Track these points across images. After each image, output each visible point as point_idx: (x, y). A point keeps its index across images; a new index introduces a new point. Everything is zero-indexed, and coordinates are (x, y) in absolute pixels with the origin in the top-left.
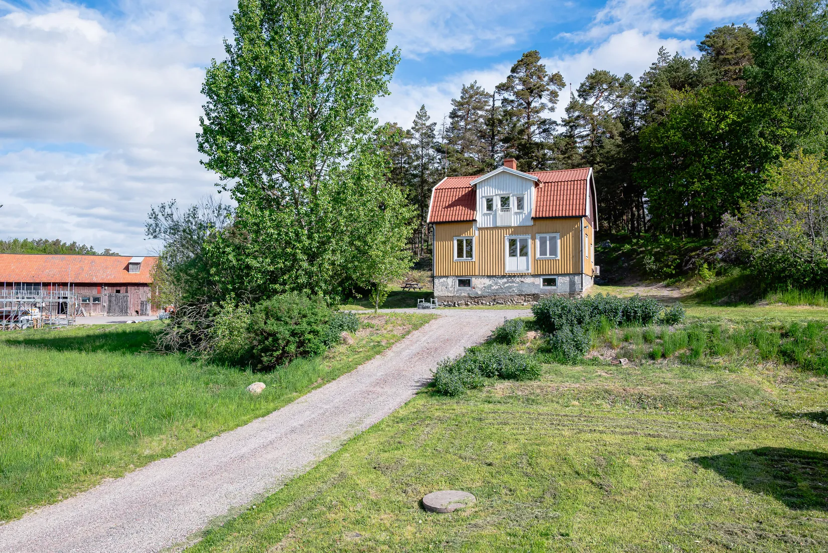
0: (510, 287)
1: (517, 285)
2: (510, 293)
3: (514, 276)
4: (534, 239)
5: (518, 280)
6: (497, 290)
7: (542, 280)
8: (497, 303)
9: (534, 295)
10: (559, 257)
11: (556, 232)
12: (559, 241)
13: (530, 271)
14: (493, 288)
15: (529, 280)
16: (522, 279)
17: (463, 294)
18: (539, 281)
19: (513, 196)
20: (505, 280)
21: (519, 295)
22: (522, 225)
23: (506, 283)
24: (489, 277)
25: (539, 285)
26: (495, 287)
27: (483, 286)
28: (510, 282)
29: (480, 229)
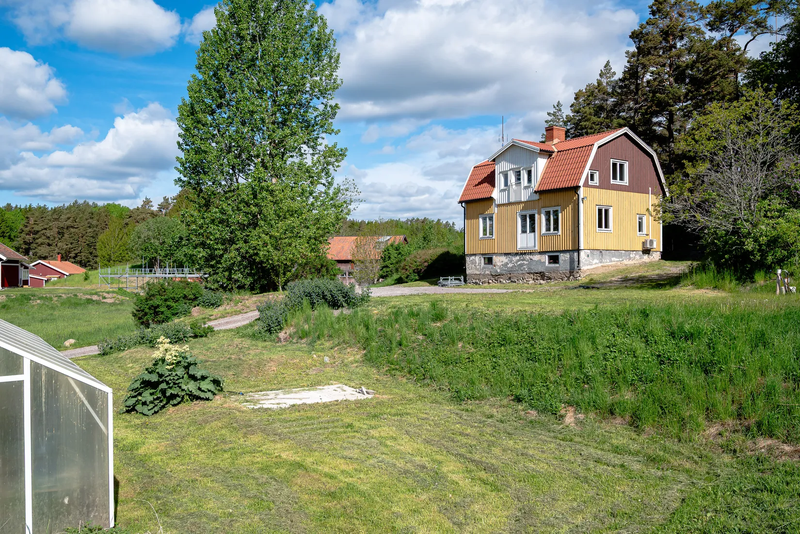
0: (522, 265)
1: (527, 263)
2: (522, 270)
3: (525, 254)
4: (539, 214)
5: (527, 257)
6: (512, 268)
7: (547, 257)
8: (512, 281)
9: (541, 273)
10: (560, 233)
11: (558, 206)
12: (560, 215)
13: (536, 248)
14: (508, 266)
15: (536, 258)
16: (531, 257)
17: (487, 272)
18: (545, 258)
19: (523, 170)
20: (518, 258)
21: (529, 273)
22: (530, 199)
23: (518, 261)
24: (506, 254)
25: (545, 262)
26: (510, 265)
27: (501, 263)
28: (523, 260)
29: (499, 206)
